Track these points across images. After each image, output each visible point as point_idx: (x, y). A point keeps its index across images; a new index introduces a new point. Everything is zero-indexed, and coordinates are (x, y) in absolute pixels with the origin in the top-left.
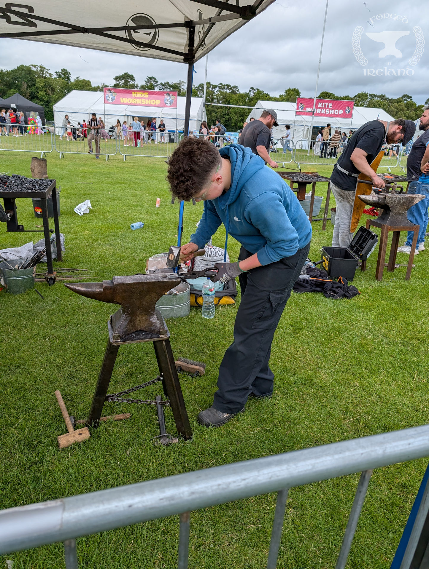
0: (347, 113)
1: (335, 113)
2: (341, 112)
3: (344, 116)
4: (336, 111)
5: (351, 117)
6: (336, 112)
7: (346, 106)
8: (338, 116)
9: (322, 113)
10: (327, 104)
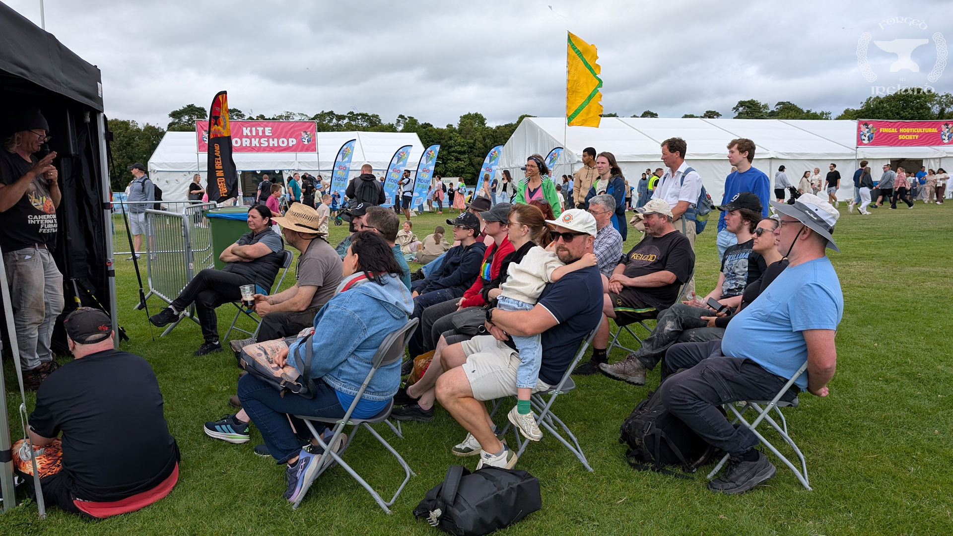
0: (306, 143)
1: (281, 144)
2: (293, 142)
3: (300, 148)
4: (281, 140)
5: (314, 150)
6: (283, 142)
7: (301, 130)
8: (287, 149)
9: (253, 145)
10: (260, 129)
